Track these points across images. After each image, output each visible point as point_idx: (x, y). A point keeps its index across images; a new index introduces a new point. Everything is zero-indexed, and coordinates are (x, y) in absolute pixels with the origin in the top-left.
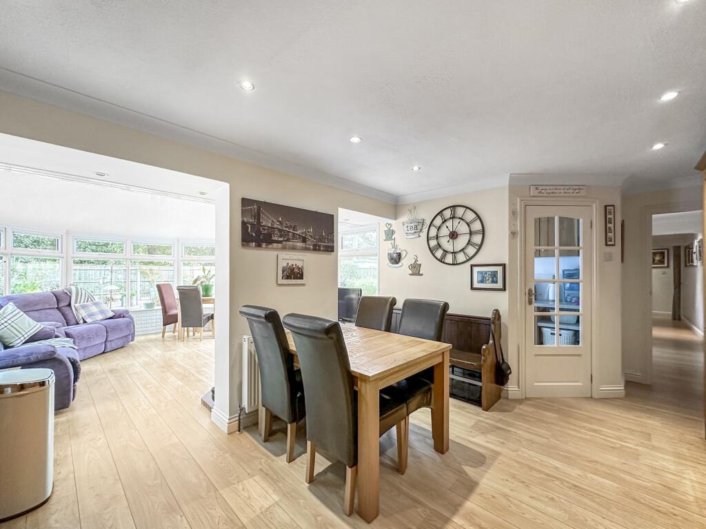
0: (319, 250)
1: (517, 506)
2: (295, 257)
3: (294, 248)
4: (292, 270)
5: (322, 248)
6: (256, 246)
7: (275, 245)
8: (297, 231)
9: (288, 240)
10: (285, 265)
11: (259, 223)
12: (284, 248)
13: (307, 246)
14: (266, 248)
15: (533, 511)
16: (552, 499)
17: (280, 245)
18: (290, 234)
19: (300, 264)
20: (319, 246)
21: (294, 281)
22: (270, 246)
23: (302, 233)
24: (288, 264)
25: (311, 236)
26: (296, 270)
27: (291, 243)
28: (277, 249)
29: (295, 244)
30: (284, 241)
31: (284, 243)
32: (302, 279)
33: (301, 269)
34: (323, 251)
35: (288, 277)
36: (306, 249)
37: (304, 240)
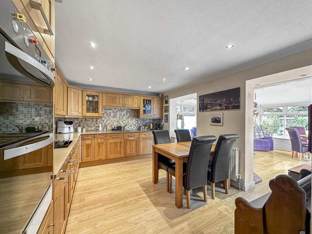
0: (229, 109)
1: (140, 211)
2: (217, 114)
3: (216, 110)
4: (216, 119)
5: (230, 108)
6: (202, 111)
7: (208, 109)
8: (217, 102)
9: (213, 107)
10: (213, 117)
11: (203, 102)
12: (212, 110)
13: (222, 108)
14: (206, 111)
15: (136, 213)
16: (136, 224)
17: (210, 109)
18: (214, 104)
19: (219, 116)
20: (229, 107)
21: (216, 124)
22: (207, 110)
23: (220, 102)
24: (214, 116)
25: (224, 103)
26: (218, 119)
27: (214, 108)
28: (209, 111)
29: (216, 108)
30: (212, 107)
31: (212, 108)
32: (220, 123)
33: (220, 119)
34: (231, 109)
35: (214, 122)
36: (222, 109)
37: (220, 105)
